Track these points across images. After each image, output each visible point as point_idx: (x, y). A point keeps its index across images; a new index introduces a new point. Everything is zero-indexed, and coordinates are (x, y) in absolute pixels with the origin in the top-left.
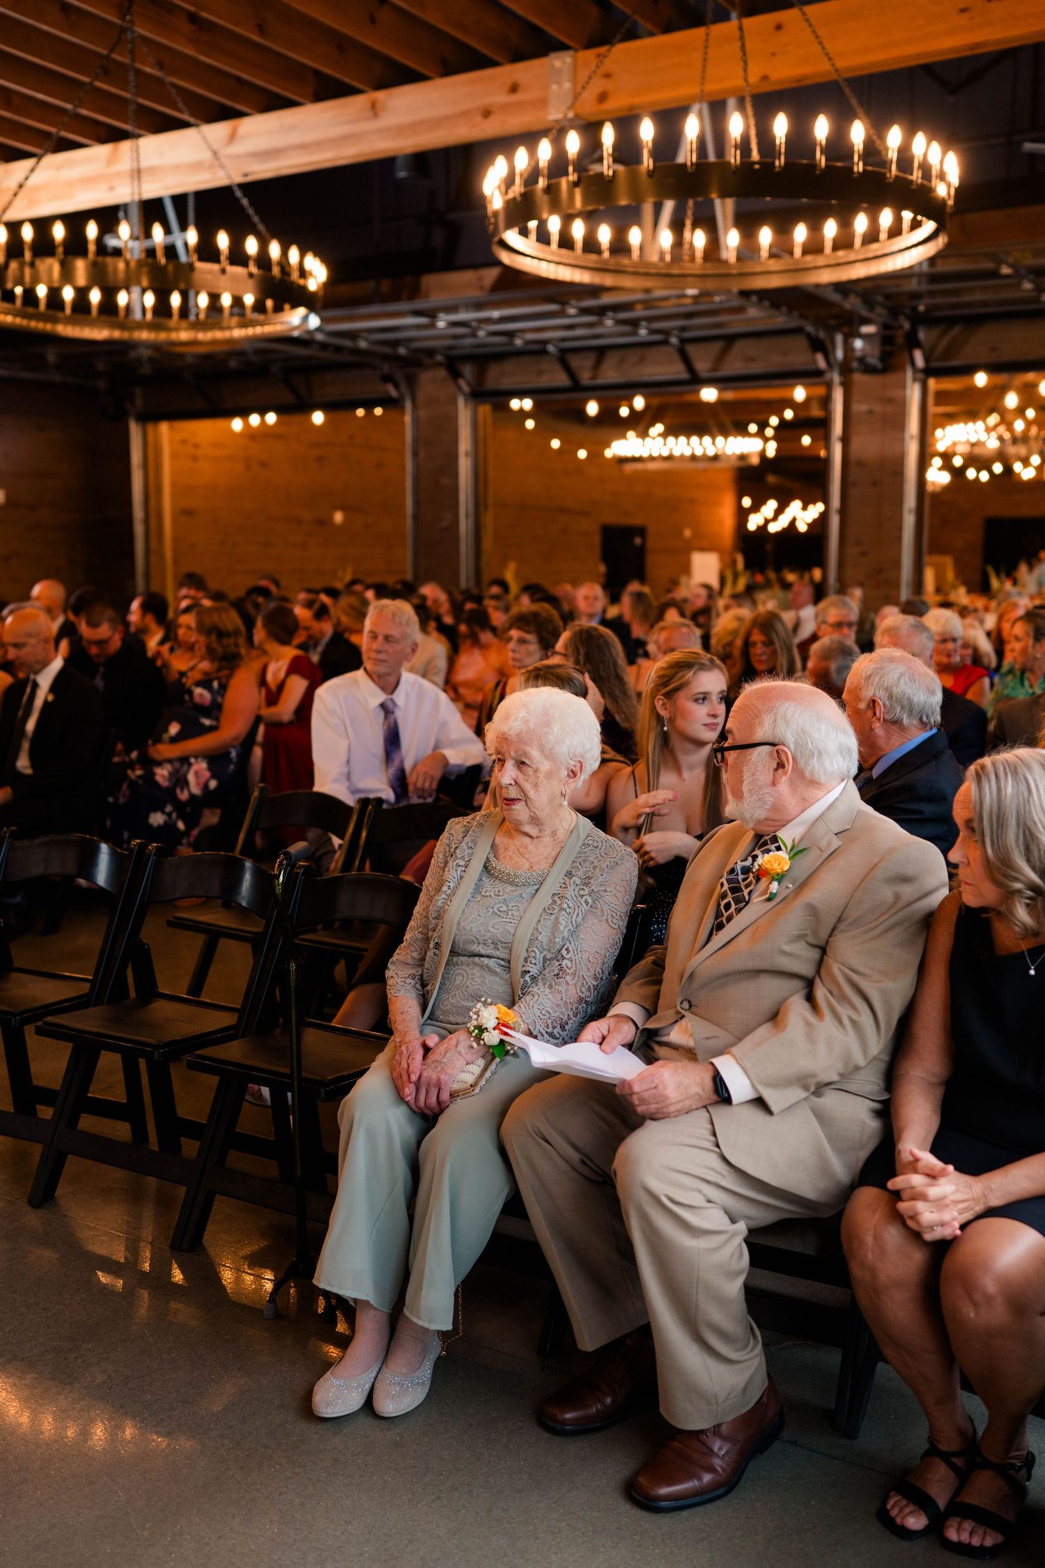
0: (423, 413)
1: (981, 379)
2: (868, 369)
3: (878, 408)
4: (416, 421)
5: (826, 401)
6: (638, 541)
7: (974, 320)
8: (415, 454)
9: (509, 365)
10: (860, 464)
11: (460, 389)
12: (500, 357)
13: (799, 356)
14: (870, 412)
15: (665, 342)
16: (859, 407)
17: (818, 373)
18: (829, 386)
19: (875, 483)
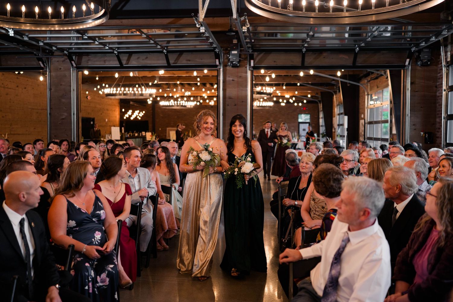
0: (53, 74)
1: (262, 71)
2: (234, 66)
3: (236, 79)
4: (51, 76)
5: (218, 76)
6: (92, 123)
7: (269, 51)
8: (50, 89)
9: (91, 57)
10: (230, 98)
11: (72, 65)
12: (88, 54)
13: (208, 59)
14: (233, 80)
15: (162, 52)
16: (228, 79)
17: (216, 66)
18: (218, 71)
19: (236, 105)
